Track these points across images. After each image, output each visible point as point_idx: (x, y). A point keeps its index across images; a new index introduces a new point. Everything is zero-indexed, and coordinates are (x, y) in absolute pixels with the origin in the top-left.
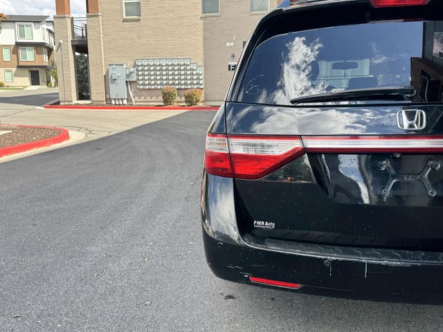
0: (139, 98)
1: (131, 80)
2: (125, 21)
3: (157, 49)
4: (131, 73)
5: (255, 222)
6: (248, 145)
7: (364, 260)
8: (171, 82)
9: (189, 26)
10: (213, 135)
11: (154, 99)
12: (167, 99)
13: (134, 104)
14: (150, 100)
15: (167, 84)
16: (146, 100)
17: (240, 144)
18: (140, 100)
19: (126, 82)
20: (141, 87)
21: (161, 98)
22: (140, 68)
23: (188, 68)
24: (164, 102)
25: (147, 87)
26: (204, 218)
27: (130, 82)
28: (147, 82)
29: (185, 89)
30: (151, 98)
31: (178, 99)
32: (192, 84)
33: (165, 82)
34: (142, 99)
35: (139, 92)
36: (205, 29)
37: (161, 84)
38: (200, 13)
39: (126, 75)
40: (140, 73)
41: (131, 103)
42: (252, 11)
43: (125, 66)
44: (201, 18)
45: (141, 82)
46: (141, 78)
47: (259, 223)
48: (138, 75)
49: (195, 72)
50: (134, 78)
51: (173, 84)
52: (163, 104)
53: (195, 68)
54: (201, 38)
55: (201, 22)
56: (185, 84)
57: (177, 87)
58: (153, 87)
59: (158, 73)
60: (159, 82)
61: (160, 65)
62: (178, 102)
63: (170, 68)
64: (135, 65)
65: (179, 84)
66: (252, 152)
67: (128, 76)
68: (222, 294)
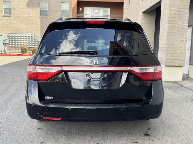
0: (10, 51)
1: (6, 42)
2: (3, 16)
3: (19, 29)
4: (6, 39)
5: (46, 97)
6: (43, 69)
7: (82, 107)
8: (25, 44)
9: (34, 20)
10: (30, 65)
11: (17, 51)
12: (23, 51)
13: (7, 53)
14: (15, 52)
15: (23, 45)
16: (13, 52)
17: (40, 68)
18: (10, 52)
19: (4, 43)
20: (11, 46)
21: (20, 51)
22: (10, 37)
23: (33, 38)
24: (22, 53)
25: (14, 46)
26: (26, 98)
27: (6, 43)
28: (13, 44)
29: (32, 47)
30: (15, 51)
31: (28, 51)
32: (35, 45)
33: (22, 44)
34: (11, 51)
35: (10, 48)
36: (41, 22)
37: (21, 45)
38: (39, 15)
39: (4, 40)
40: (10, 40)
41: (6, 53)
42: (62, 16)
43: (3, 36)
44: (39, 17)
45: (11, 44)
46: (11, 42)
47: (47, 97)
48: (9, 40)
49: (36, 40)
50: (7, 42)
51: (26, 45)
52: (21, 54)
53: (36, 38)
54: (39, 26)
55: (40, 19)
56: (32, 45)
57: (28, 46)
58: (17, 46)
59: (19, 40)
60: (19, 44)
61: (20, 36)
62: (28, 53)
63: (25, 38)
64: (8, 36)
65: (29, 45)
66: (44, 71)
67: (4, 41)
68: (36, 128)
